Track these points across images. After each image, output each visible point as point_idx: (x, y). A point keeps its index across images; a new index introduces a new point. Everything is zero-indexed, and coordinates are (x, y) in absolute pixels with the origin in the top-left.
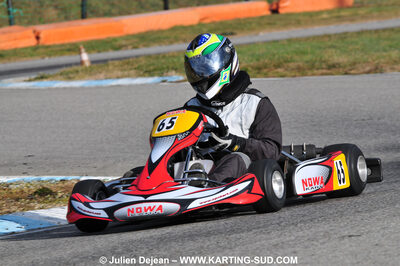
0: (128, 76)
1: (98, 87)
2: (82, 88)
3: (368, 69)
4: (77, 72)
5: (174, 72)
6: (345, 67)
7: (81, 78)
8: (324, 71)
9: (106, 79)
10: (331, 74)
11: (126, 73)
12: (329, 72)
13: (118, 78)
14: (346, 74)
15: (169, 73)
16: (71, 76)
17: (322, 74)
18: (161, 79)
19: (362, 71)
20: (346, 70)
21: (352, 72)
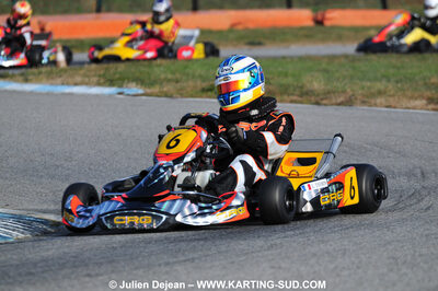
0: (87, 84)
1: (48, 94)
2: (31, 93)
3: (341, 99)
4: (40, 73)
5: (134, 84)
6: (318, 95)
7: (38, 81)
8: (295, 98)
9: (63, 84)
10: (301, 102)
11: (87, 80)
12: (300, 99)
13: (76, 84)
14: (317, 103)
15: (130, 85)
16: (30, 77)
17: (292, 102)
18: (120, 90)
19: (334, 101)
20: (318, 99)
21: (324, 102)
